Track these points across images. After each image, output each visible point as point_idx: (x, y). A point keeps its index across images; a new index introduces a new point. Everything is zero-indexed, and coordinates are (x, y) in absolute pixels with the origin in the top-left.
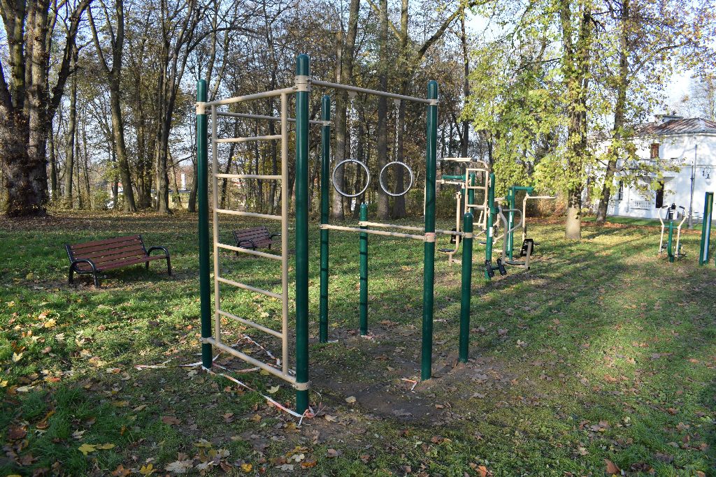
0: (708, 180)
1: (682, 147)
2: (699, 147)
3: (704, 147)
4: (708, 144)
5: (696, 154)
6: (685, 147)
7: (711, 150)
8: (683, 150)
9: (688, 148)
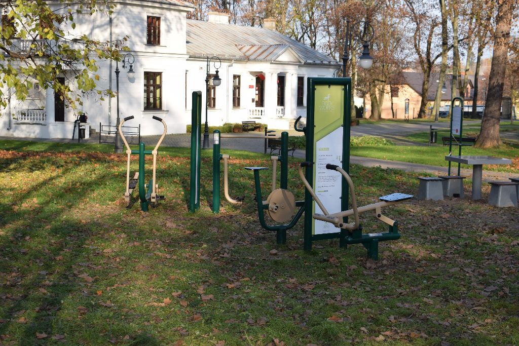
0: (131, 75)
1: (89, 21)
2: (115, 21)
3: (122, 23)
4: (127, 18)
5: (111, 34)
6: (94, 21)
7: (132, 27)
8: (91, 26)
9: (98, 23)
